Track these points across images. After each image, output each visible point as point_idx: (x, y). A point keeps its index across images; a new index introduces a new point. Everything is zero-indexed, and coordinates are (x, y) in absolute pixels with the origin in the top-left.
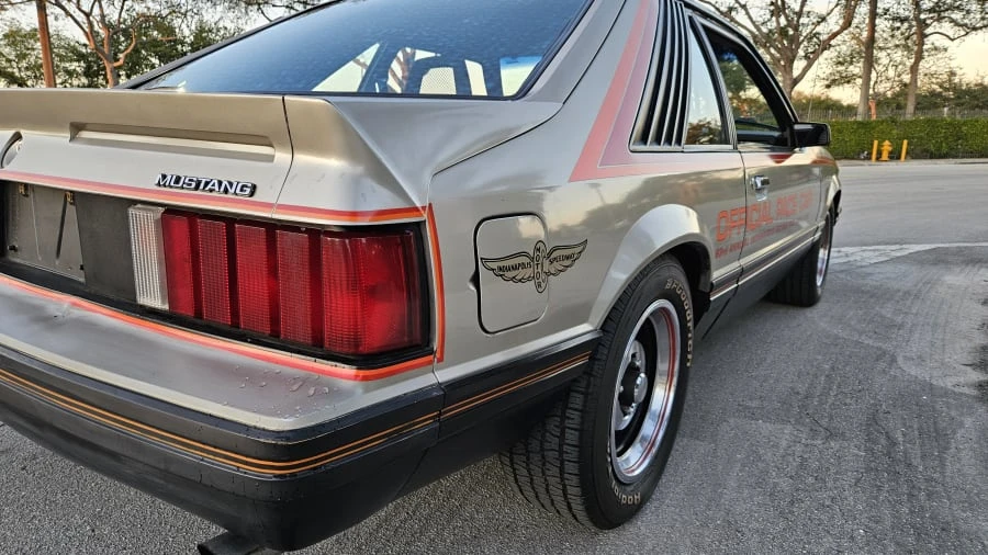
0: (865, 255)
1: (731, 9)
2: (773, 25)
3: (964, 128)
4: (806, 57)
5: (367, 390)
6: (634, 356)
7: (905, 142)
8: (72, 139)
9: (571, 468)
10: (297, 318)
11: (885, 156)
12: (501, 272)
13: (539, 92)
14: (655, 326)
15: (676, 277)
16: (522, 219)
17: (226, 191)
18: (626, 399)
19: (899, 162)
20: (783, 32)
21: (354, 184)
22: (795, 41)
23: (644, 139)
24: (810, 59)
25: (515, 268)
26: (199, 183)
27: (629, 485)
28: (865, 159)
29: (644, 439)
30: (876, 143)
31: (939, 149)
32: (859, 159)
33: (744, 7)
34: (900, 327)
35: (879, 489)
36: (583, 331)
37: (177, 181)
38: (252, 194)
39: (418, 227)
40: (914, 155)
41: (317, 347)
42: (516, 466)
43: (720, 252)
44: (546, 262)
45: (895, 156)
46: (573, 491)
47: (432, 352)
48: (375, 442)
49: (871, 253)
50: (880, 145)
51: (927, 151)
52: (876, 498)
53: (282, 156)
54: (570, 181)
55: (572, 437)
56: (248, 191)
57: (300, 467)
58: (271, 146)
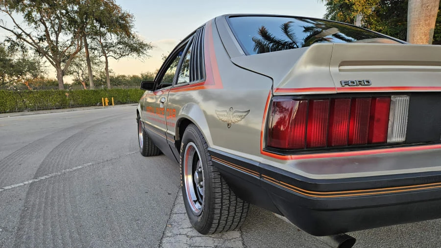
3: (129, 93)
7: (113, 98)
11: (107, 104)
19: (111, 106)
28: (99, 105)
30: (103, 99)
31: (123, 100)
32: (97, 106)
40: (116, 104)
45: (110, 104)
50: (104, 100)
51: (119, 101)
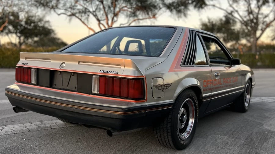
0: (269, 99)
1: (232, 12)
2: (248, 18)
4: (262, 30)
5: (136, 104)
6: (183, 111)
8: (78, 64)
9: (169, 131)
10: (124, 93)
12: (156, 87)
13: (162, 56)
14: (188, 105)
15: (192, 94)
16: (159, 78)
17: (113, 73)
18: (182, 121)
20: (252, 21)
21: (134, 71)
22: (257, 24)
23: (184, 64)
24: (263, 31)
25: (158, 87)
26: (108, 72)
27: (183, 140)
29: (187, 131)
33: (237, 11)
34: (269, 118)
35: (244, 147)
36: (171, 101)
37: (103, 71)
38: (118, 73)
39: (143, 79)
41: (127, 98)
42: (157, 133)
43: (204, 90)
44: (164, 87)
46: (170, 137)
47: (145, 100)
48: (137, 112)
49: (271, 99)
52: (243, 149)
53: (123, 68)
54: (169, 72)
55: (169, 124)
56: (117, 73)
57: (128, 113)
58: (121, 66)
